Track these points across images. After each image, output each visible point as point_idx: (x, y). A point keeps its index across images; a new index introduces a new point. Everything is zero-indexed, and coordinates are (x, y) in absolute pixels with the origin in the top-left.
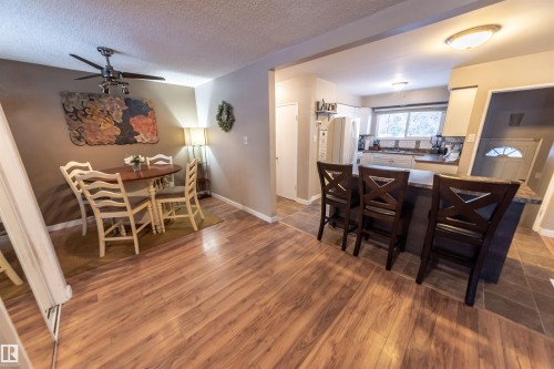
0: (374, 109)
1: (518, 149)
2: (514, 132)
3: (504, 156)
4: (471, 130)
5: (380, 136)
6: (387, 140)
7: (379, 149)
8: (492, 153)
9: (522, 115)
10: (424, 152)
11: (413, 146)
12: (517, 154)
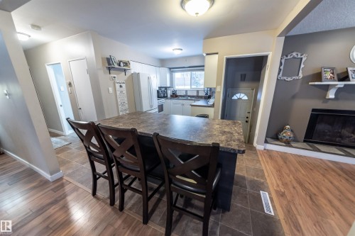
0: (170, 69)
1: (246, 94)
2: (243, 85)
3: (240, 99)
4: (218, 84)
5: (177, 88)
6: (180, 90)
7: (176, 96)
8: (235, 97)
9: (245, 75)
10: (201, 97)
11: (195, 94)
12: (246, 98)
